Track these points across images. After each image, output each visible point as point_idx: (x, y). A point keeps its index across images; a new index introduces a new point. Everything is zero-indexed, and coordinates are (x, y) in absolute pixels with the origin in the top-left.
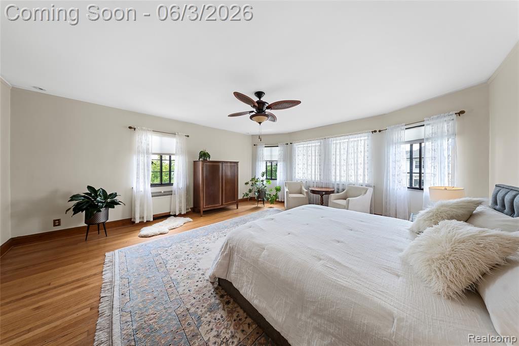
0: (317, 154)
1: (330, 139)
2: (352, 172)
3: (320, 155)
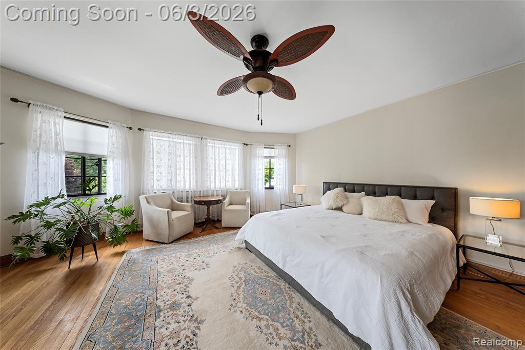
0: (191, 156)
1: (209, 140)
2: (229, 178)
3: (195, 157)
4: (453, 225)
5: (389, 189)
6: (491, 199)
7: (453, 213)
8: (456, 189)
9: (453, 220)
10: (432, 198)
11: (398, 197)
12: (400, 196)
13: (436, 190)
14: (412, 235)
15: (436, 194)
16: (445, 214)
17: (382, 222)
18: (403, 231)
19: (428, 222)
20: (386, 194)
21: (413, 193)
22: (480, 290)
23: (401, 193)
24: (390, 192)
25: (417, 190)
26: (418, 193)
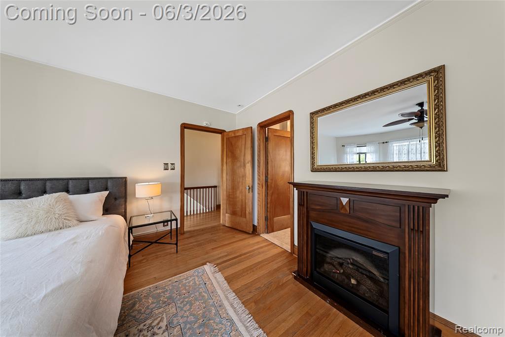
4: (124, 210)
5: (48, 184)
6: (148, 183)
7: (124, 200)
8: (126, 178)
9: (123, 206)
10: (106, 189)
11: (64, 194)
12: (68, 191)
13: (109, 180)
14: (87, 238)
15: (109, 184)
16: (118, 202)
17: (35, 237)
18: (73, 239)
19: (103, 215)
20: (44, 192)
21: (85, 186)
22: (143, 256)
23: (68, 187)
24: (51, 188)
25: (90, 182)
26: (91, 186)
